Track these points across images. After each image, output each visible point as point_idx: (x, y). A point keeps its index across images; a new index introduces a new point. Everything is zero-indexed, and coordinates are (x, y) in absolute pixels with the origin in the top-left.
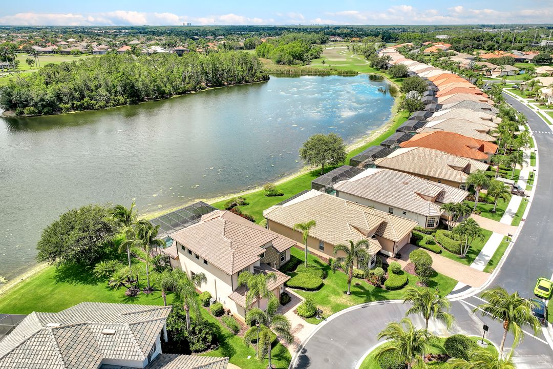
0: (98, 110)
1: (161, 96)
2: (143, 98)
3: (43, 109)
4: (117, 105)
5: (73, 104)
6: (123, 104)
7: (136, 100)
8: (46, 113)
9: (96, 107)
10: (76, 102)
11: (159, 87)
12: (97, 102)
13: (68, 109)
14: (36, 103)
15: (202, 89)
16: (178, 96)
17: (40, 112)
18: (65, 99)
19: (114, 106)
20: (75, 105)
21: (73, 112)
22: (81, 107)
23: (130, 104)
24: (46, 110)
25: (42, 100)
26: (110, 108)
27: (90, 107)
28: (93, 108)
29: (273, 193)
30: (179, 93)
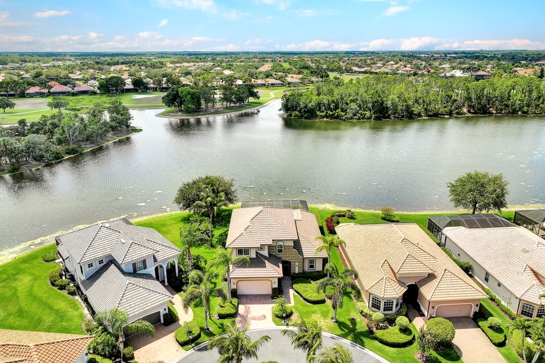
0: (344, 120)
1: (409, 116)
2: (390, 115)
3: (304, 114)
4: (363, 119)
5: (327, 113)
6: (368, 119)
7: (382, 117)
8: (306, 118)
9: (343, 118)
10: (329, 112)
11: (408, 107)
12: (346, 115)
13: (322, 117)
14: (301, 109)
15: (459, 115)
16: (427, 118)
17: (302, 116)
18: (323, 108)
19: (359, 119)
20: (328, 114)
21: (325, 119)
22: (332, 117)
23: (374, 119)
24: (306, 115)
25: (306, 107)
26: (355, 120)
27: (338, 117)
28: (340, 119)
29: (388, 218)
30: (429, 116)
